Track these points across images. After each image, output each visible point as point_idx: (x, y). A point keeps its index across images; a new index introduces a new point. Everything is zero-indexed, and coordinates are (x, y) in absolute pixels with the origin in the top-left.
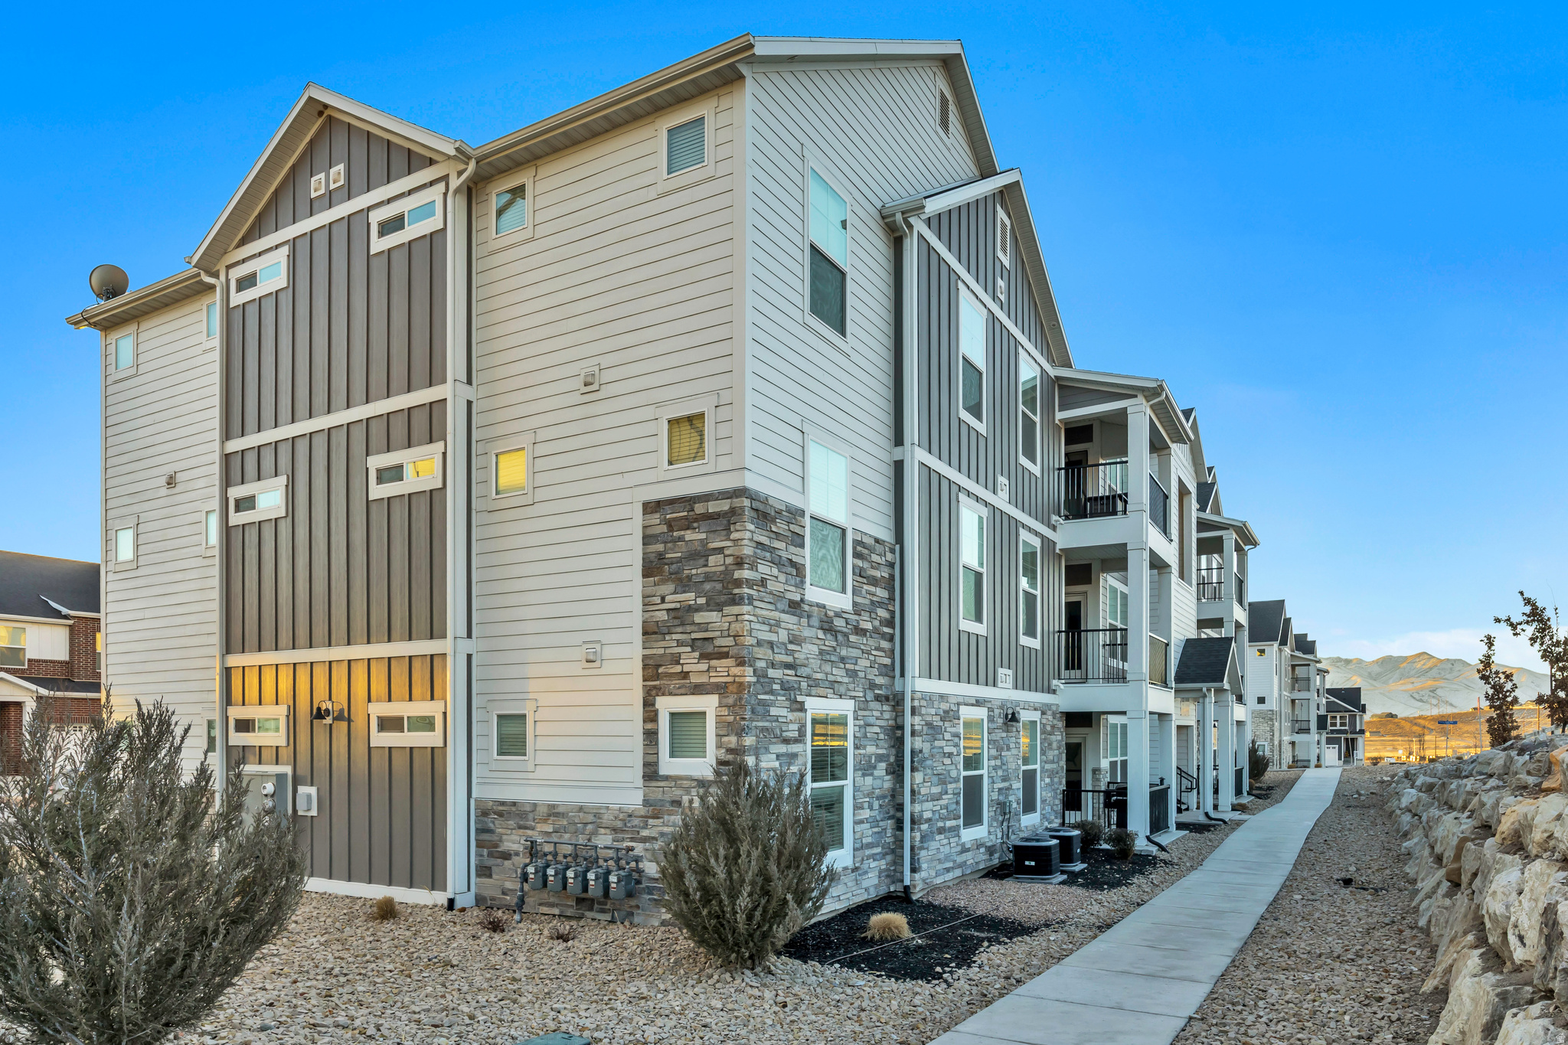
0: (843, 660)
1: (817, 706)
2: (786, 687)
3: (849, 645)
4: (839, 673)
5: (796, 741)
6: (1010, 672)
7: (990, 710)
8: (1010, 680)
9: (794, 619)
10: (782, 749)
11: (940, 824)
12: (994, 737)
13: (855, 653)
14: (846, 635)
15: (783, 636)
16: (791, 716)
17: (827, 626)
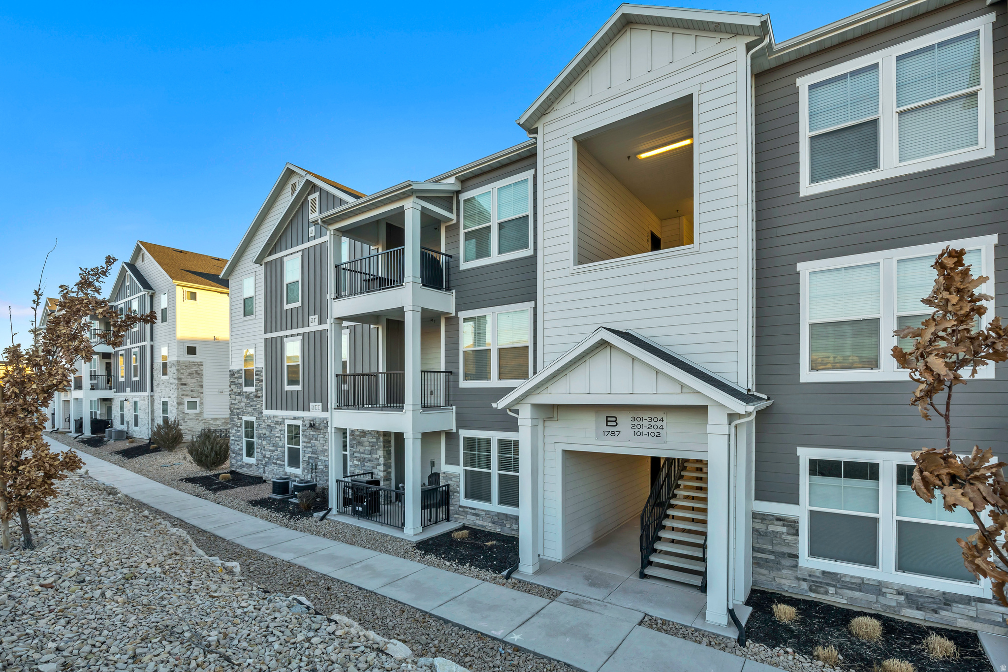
0: (252, 406)
1: (245, 418)
2: (238, 414)
3: (253, 401)
4: (250, 410)
5: (239, 427)
6: (320, 404)
7: (304, 422)
8: (320, 408)
9: (239, 397)
10: (236, 428)
11: (274, 461)
12: (305, 433)
13: (255, 403)
14: (253, 399)
15: (237, 401)
16: (239, 421)
17: (248, 397)
